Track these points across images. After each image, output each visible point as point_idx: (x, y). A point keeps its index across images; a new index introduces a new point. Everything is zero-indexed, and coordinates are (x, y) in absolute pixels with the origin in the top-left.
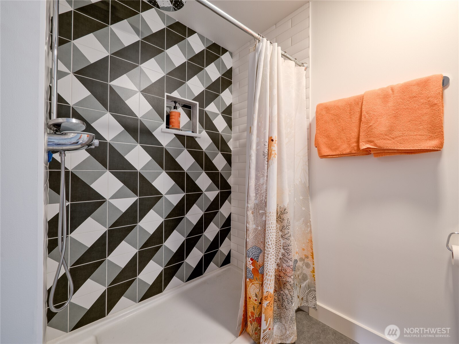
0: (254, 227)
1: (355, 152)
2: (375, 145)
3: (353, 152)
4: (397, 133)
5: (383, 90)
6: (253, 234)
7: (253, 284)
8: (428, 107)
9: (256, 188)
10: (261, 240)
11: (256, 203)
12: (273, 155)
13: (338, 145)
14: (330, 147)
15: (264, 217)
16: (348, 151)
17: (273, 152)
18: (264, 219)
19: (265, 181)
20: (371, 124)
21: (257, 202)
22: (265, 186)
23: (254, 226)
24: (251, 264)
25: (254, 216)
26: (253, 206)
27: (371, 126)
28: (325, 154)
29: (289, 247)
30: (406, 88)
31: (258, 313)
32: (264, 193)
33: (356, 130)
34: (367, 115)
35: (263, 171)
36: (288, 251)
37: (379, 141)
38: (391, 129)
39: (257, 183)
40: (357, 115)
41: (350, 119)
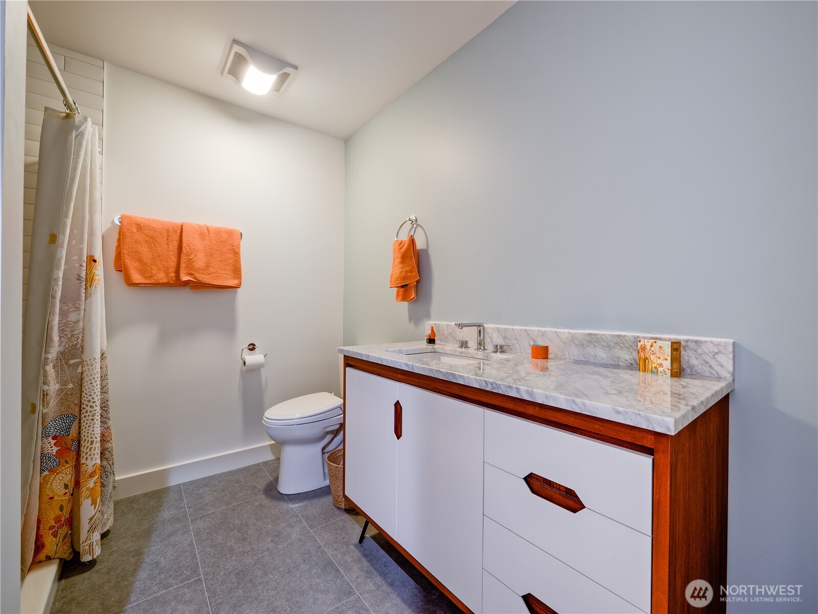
0: (57, 388)
1: (173, 282)
2: (195, 278)
3: (171, 282)
4: (212, 270)
5: (200, 227)
6: (56, 398)
7: (58, 474)
8: (233, 253)
9: (59, 327)
10: (76, 402)
11: (60, 352)
12: (96, 282)
13: (154, 272)
14: (142, 273)
15: (80, 368)
16: (165, 281)
17: (96, 278)
18: (79, 370)
19: (82, 316)
20: (191, 257)
21: (62, 349)
22: (81, 324)
23: (57, 386)
24: (53, 445)
25: (57, 372)
26: (56, 355)
27: (191, 259)
28: (137, 282)
29: (108, 403)
30: (218, 232)
31: (69, 511)
32: (81, 334)
33: (174, 259)
34: (187, 248)
35: (77, 302)
36: (107, 408)
37: (198, 275)
38: (208, 266)
39: (61, 321)
40: (176, 244)
41: (167, 246)
